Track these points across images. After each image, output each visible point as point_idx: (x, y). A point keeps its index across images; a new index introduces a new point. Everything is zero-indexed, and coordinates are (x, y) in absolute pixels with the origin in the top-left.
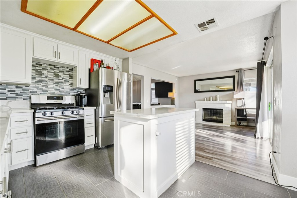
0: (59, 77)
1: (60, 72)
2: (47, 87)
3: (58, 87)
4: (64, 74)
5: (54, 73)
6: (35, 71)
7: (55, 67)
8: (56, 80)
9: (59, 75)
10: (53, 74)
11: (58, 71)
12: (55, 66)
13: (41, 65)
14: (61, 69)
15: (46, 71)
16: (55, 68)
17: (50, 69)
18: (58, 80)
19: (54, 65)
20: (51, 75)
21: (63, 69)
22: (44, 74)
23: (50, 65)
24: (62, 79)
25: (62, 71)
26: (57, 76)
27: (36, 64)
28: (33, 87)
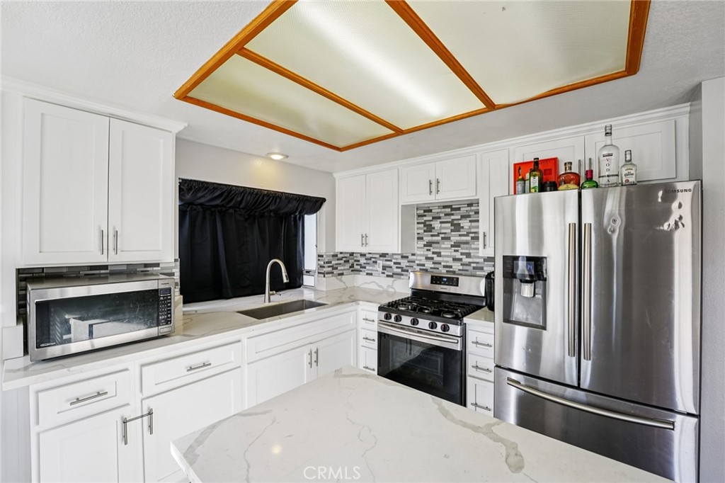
0: (462, 230)
1: (463, 217)
2: (439, 254)
3: (459, 254)
4: (470, 221)
5: (452, 223)
6: (422, 225)
7: (453, 209)
8: (455, 238)
9: (462, 225)
10: (449, 225)
11: (459, 217)
12: (453, 207)
13: (431, 211)
14: (464, 210)
15: (439, 220)
16: (453, 212)
17: (445, 215)
18: (458, 238)
19: (451, 206)
20: (447, 228)
21: (469, 208)
22: (434, 228)
23: (444, 207)
24: (467, 235)
25: (467, 214)
26: (457, 227)
27: (425, 211)
28: (421, 255)
